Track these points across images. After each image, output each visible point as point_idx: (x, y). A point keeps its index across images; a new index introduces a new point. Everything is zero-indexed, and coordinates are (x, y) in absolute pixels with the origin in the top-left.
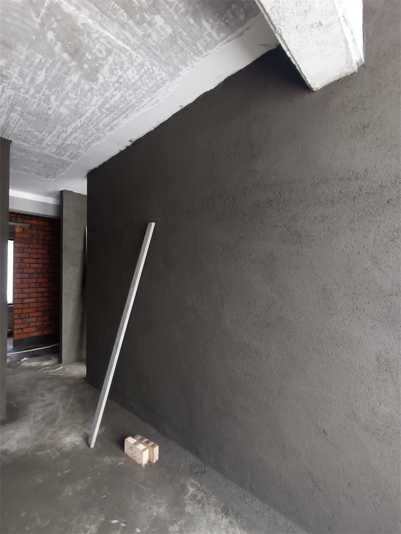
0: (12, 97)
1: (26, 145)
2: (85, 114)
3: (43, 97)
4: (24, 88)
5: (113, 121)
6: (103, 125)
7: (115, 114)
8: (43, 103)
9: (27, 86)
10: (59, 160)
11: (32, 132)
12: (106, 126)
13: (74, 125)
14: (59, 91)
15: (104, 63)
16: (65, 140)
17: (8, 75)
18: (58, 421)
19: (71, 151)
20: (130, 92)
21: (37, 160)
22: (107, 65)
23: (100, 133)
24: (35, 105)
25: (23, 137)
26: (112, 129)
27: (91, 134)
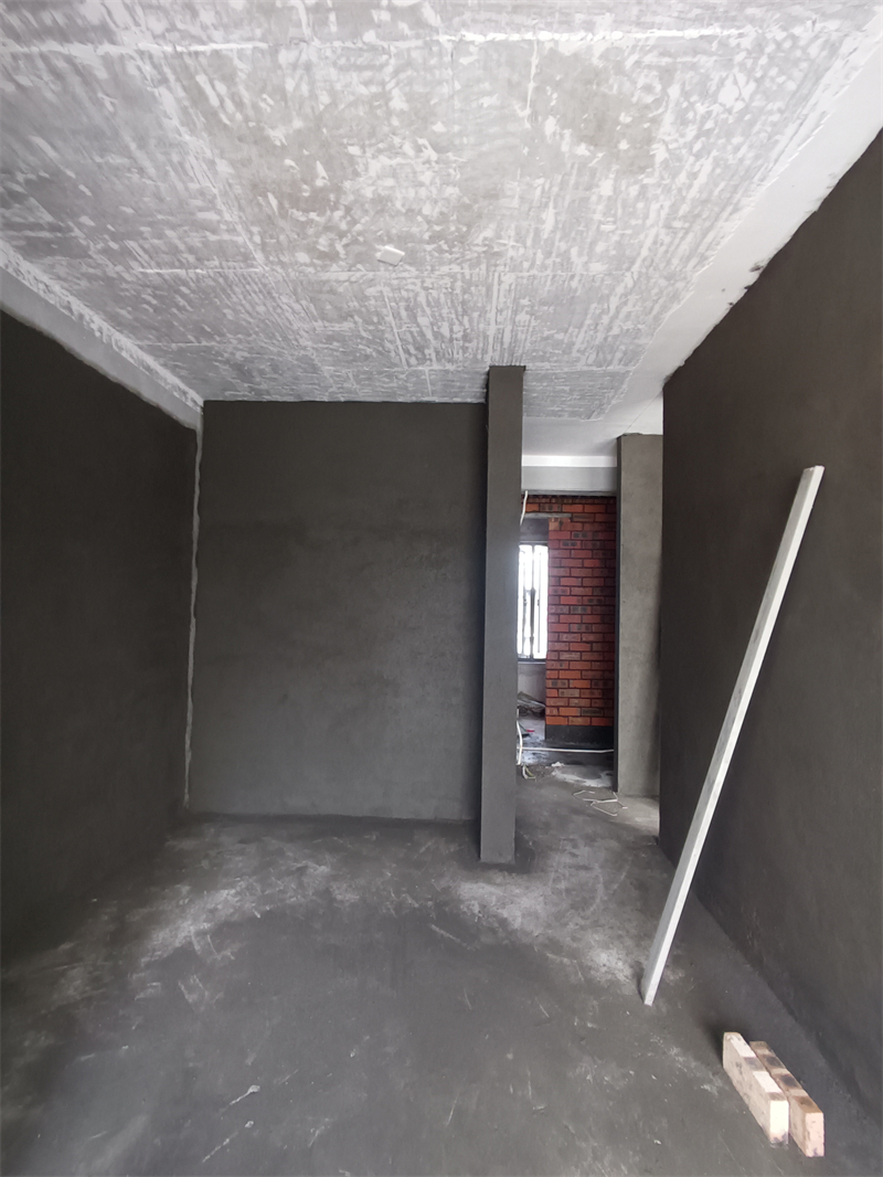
0: (513, 287)
1: (547, 365)
2: (639, 254)
3: (558, 260)
4: (527, 261)
5: (704, 238)
6: (681, 260)
7: (704, 220)
8: (559, 272)
9: (531, 252)
10: (605, 374)
11: (552, 335)
12: (688, 259)
13: (620, 290)
14: (582, 232)
15: (660, 111)
16: (610, 328)
17: (503, 248)
18: (592, 909)
19: (623, 348)
20: (736, 140)
21: (567, 388)
22: (669, 111)
23: (676, 281)
24: (549, 283)
25: (541, 353)
26: (703, 258)
27: (656, 295)
